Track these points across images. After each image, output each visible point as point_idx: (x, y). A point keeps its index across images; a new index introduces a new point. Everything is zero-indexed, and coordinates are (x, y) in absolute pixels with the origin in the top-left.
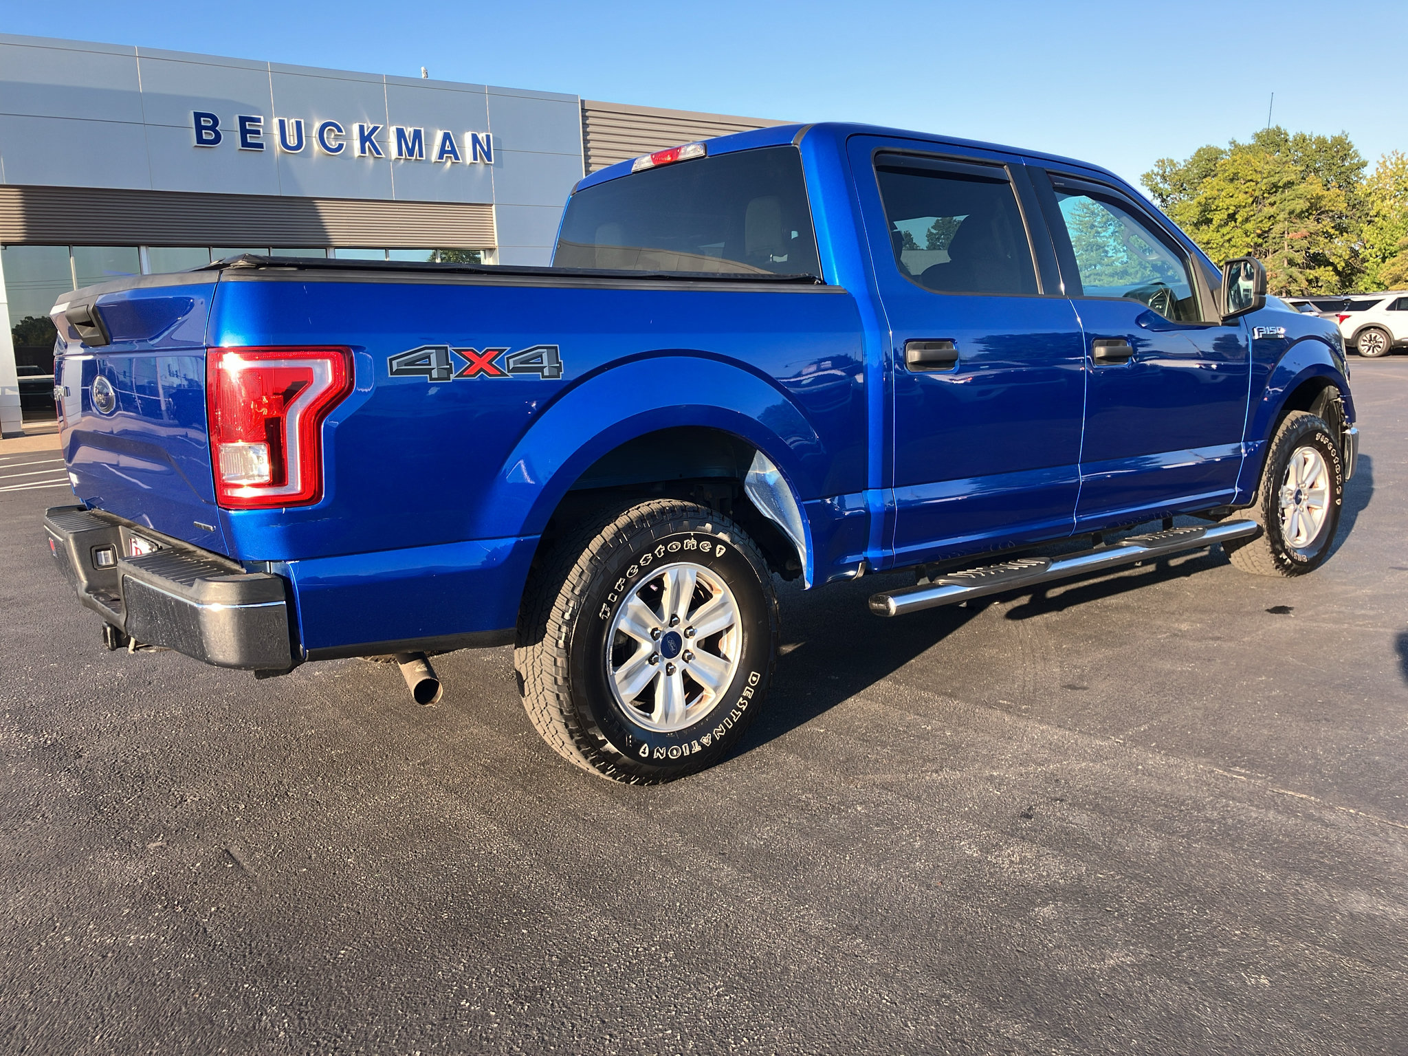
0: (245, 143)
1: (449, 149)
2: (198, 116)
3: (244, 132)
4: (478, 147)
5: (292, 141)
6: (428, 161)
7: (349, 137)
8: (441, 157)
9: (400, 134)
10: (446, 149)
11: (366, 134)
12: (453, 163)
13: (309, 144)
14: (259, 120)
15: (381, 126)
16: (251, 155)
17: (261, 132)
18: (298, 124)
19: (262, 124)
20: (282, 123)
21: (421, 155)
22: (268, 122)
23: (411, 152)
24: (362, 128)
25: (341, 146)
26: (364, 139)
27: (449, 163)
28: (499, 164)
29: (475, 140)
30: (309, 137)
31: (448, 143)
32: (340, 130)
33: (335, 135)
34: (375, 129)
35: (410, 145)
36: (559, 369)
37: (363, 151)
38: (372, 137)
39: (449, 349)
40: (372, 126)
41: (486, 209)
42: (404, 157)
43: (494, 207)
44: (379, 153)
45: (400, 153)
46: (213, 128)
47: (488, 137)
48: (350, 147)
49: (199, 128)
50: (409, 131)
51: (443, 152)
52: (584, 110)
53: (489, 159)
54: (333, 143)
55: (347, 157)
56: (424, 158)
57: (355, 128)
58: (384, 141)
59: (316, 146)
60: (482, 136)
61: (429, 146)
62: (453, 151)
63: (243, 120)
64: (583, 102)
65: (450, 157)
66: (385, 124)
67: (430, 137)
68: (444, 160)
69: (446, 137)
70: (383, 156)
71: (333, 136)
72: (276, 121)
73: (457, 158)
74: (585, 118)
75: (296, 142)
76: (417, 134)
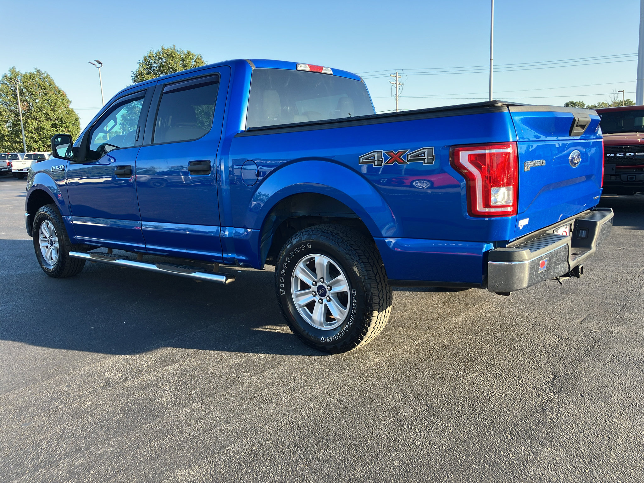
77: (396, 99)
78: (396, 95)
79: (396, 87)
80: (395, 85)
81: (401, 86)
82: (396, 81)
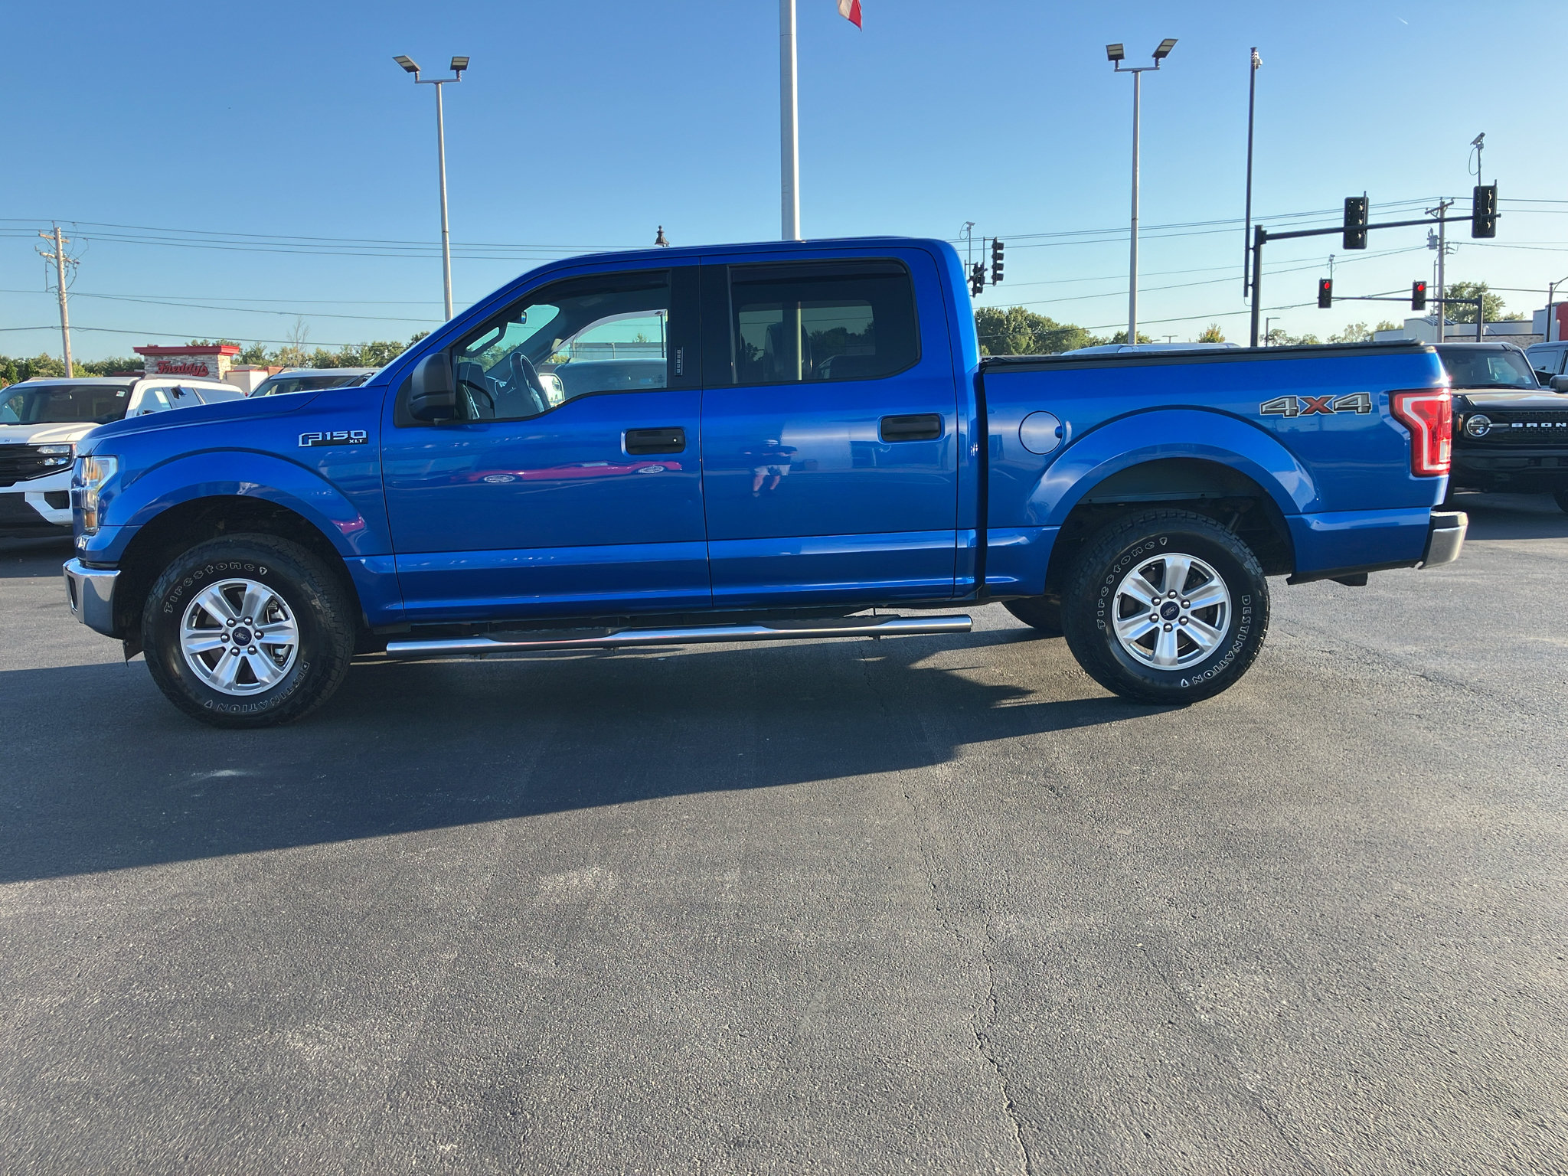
77: (61, 300)
78: (60, 289)
79: (59, 268)
80: (54, 261)
81: (71, 266)
82: (57, 249)
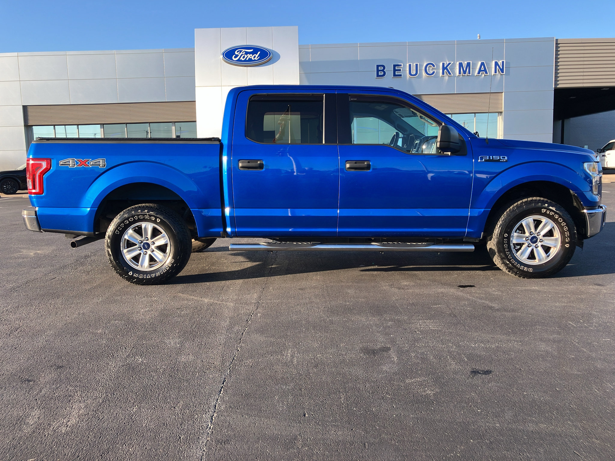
0: (395, 75)
1: (483, 69)
2: (378, 66)
3: (395, 70)
4: (497, 67)
5: (414, 72)
6: (473, 75)
7: (438, 68)
8: (479, 73)
9: (461, 65)
10: (482, 69)
11: (445, 66)
12: (485, 75)
13: (421, 73)
14: (401, 65)
15: (452, 62)
16: (397, 79)
17: (401, 70)
18: (417, 65)
19: (402, 67)
20: (410, 65)
21: (469, 73)
22: (405, 66)
23: (465, 72)
24: (443, 64)
25: (434, 72)
26: (444, 68)
27: (483, 75)
28: (508, 74)
29: (496, 64)
30: (421, 70)
31: (483, 67)
32: (434, 66)
33: (432, 68)
34: (449, 64)
35: (465, 69)
36: (105, 165)
37: (443, 73)
38: (448, 68)
39: (75, 159)
40: (448, 63)
41: (500, 94)
42: (461, 75)
43: (503, 93)
44: (450, 74)
45: (460, 73)
46: (383, 70)
47: (503, 62)
48: (438, 73)
49: (378, 71)
50: (465, 64)
51: (480, 70)
52: (557, 44)
53: (503, 72)
54: (431, 72)
55: (437, 76)
56: (471, 74)
57: (441, 64)
58: (453, 68)
59: (424, 74)
60: (500, 63)
61: (474, 69)
62: (485, 70)
63: (395, 66)
64: (557, 40)
65: (484, 73)
66: (454, 61)
67: (475, 65)
68: (480, 75)
69: (482, 64)
70: (452, 75)
71: (431, 69)
72: (408, 65)
73: (486, 73)
74: (557, 47)
75: (415, 72)
76: (468, 64)
